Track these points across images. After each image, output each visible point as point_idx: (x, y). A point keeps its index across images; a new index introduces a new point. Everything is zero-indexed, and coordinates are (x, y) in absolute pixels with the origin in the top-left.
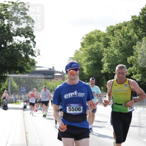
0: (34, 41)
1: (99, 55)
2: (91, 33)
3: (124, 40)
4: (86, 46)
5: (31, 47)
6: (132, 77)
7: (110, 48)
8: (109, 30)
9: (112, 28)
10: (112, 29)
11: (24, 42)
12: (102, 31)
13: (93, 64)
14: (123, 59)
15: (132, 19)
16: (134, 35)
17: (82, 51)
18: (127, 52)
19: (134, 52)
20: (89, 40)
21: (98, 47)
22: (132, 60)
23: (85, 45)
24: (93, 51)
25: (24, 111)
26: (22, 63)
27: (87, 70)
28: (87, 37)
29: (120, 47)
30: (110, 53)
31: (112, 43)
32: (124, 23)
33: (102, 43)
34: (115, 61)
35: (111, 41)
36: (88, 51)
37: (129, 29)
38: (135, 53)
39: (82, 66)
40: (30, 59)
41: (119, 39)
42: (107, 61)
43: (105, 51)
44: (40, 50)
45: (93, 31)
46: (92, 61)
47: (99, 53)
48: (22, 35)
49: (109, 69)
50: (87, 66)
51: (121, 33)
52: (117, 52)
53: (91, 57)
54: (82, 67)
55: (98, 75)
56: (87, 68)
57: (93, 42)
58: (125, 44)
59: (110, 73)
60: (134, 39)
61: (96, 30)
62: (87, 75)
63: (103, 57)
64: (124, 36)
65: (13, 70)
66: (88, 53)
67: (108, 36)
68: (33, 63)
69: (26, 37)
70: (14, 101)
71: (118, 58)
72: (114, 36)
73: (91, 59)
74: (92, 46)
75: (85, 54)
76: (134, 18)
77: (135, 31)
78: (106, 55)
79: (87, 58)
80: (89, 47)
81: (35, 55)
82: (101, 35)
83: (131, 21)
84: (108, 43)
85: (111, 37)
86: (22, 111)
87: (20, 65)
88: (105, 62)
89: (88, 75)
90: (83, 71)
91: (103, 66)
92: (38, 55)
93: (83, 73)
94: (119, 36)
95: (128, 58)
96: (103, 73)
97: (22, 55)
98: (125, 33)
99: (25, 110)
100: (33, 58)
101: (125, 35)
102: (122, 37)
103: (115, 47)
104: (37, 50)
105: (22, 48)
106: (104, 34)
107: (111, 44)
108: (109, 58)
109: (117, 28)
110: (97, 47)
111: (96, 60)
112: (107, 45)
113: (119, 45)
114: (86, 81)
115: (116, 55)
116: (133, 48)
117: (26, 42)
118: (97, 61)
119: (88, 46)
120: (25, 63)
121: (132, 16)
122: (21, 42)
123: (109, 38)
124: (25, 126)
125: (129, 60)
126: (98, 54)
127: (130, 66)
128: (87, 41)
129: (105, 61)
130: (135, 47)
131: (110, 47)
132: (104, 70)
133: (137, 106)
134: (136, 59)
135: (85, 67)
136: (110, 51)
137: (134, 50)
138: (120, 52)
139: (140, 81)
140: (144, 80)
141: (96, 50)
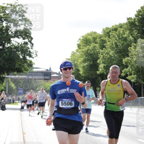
0: (31, 43)
1: (95, 56)
2: (87, 35)
3: (119, 42)
4: (83, 47)
5: (29, 48)
6: (127, 78)
7: (106, 50)
8: (105, 32)
9: (108, 29)
10: (108, 31)
11: (22, 44)
12: (98, 33)
13: (89, 65)
14: (119, 60)
15: (127, 21)
16: (129, 36)
17: (79, 52)
18: (123, 53)
19: (129, 53)
20: (85, 42)
21: (95, 49)
22: (127, 61)
23: (81, 47)
24: (89, 52)
25: (21, 111)
26: (20, 65)
27: (84, 71)
28: (83, 39)
29: (116, 49)
30: (105, 54)
32: (120, 25)
33: (98, 44)
34: (111, 62)
35: (106, 43)
36: (85, 53)
37: (125, 31)
38: (131, 54)
39: (79, 67)
40: (27, 60)
41: (114, 41)
42: (103, 63)
43: (101, 52)
44: (37, 52)
45: (90, 32)
46: (88, 62)
47: (95, 54)
48: (20, 37)
49: (105, 70)
50: (83, 67)
51: (117, 34)
52: (113, 54)
53: (87, 58)
54: (78, 68)
55: (94, 76)
56: (83, 69)
57: (89, 44)
58: (121, 45)
59: (105, 74)
60: (129, 40)
61: (92, 32)
62: (83, 76)
63: (99, 58)
64: (119, 37)
65: (11, 71)
66: (84, 54)
67: (104, 38)
68: (31, 65)
69: (24, 39)
70: (12, 101)
71: (114, 60)
72: (109, 38)
74: (88, 47)
75: (82, 55)
76: (129, 20)
77: (130, 32)
78: (102, 56)
79: (83, 60)
80: (86, 49)
81: (33, 56)
82: (97, 36)
83: (127, 22)
84: (104, 44)
85: (106, 39)
86: (19, 111)
87: (18, 66)
88: (101, 63)
89: (84, 76)
90: (79, 72)
91: (99, 67)
92: (35, 57)
93: (80, 74)
94: (115, 37)
95: (124, 59)
96: (99, 74)
97: (20, 57)
98: (120, 35)
99: (23, 111)
100: (31, 59)
101: (121, 37)
102: (118, 39)
103: (111, 48)
104: (34, 51)
105: (19, 49)
106: (100, 35)
107: (107, 45)
108: (104, 60)
109: (113, 30)
110: (93, 48)
111: (92, 61)
112: (103, 47)
113: (115, 47)
115: (112, 57)
116: (128, 49)
117: (23, 44)
118: (94, 63)
119: (84, 47)
120: (23, 65)
121: (127, 18)
122: (19, 43)
123: (105, 39)
124: (22, 126)
125: (124, 61)
127: (125, 68)
128: (84, 43)
129: (101, 62)
130: (130, 49)
131: (106, 48)
132: (100, 71)
133: (132, 107)
134: (132, 60)
135: (81, 68)
136: (105, 52)
137: (129, 51)
138: (116, 53)
139: (135, 82)
140: (139, 81)
141: (92, 51)
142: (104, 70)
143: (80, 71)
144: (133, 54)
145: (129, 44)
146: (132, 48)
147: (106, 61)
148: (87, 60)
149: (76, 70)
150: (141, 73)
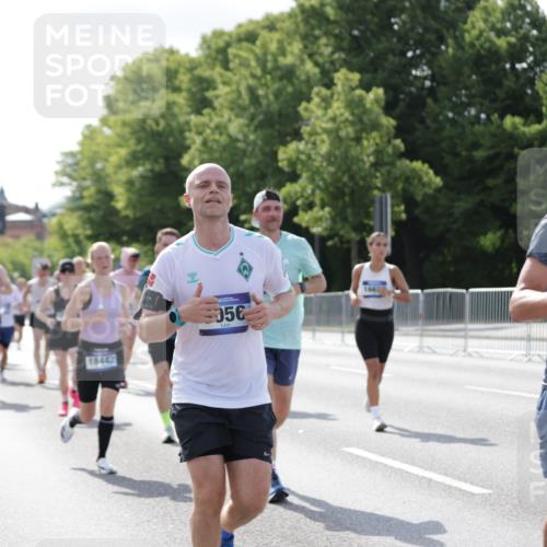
1: (171, 140)
3: (266, 85)
6: (296, 220)
7: (213, 113)
8: (209, 47)
9: (220, 38)
10: (221, 43)
12: (182, 53)
13: (149, 174)
16: (303, 62)
17: (110, 127)
18: (277, 127)
19: (303, 127)
21: (170, 112)
22: (294, 156)
24: (151, 126)
27: (129, 199)
29: (252, 110)
30: (213, 133)
31: (221, 94)
32: (266, 19)
33: (184, 94)
35: (215, 88)
36: (133, 127)
37: (285, 43)
38: (308, 129)
39: (111, 183)
41: (246, 79)
43: (195, 125)
46: (147, 163)
47: (171, 133)
50: (127, 183)
51: (256, 55)
52: (241, 131)
53: (144, 149)
54: (109, 188)
55: (169, 215)
56: (128, 190)
58: (271, 97)
60: (303, 77)
62: (127, 217)
63: (189, 148)
64: (266, 67)
66: (130, 133)
67: (205, 71)
71: (244, 152)
72: (227, 68)
73: (145, 155)
75: (122, 137)
77: (306, 47)
78: (198, 140)
79: (128, 154)
82: (180, 65)
84: (206, 94)
85: (216, 73)
89: (132, 216)
90: (113, 203)
93: (114, 208)
94: (248, 66)
95: (282, 148)
98: (269, 58)
101: (270, 65)
102: (258, 72)
103: (232, 109)
106: (192, 61)
107: (217, 97)
108: (208, 153)
109: (240, 40)
111: (161, 161)
112: (201, 104)
113: (247, 102)
114: (125, 238)
115: (237, 140)
116: (297, 113)
118: (167, 165)
123: (210, 75)
125: (284, 156)
126: (168, 138)
127: (288, 180)
129: (196, 162)
130: (306, 109)
133: (317, 328)
134: (312, 152)
135: (120, 186)
136: (212, 125)
137: (302, 120)
138: (252, 128)
139: (325, 233)
140: (342, 232)
141: (162, 123)
143: (116, 198)
144: (319, 130)
145: (301, 92)
146: (312, 106)
148: (141, 155)
149: (100, 196)
150: (347, 199)
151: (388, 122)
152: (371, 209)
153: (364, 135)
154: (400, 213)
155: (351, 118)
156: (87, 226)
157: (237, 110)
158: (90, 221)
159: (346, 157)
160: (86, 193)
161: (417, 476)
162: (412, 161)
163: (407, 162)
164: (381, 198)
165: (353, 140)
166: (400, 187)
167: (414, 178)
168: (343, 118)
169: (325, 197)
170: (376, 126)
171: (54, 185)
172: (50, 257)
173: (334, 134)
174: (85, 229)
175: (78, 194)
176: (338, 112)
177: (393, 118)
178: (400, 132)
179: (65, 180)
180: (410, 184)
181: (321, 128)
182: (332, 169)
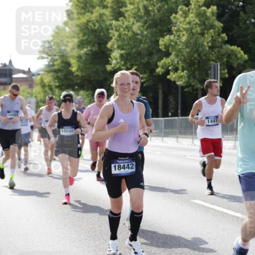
1: (102, 34)
3: (153, 4)
4: (78, 17)
6: (168, 77)
7: (124, 20)
13: (90, 53)
18: (159, 27)
19: (173, 27)
20: (83, 5)
21: (101, 19)
22: (168, 43)
24: (91, 27)
27: (79, 66)
29: (145, 18)
30: (124, 30)
31: (129, 9)
33: (109, 9)
34: (135, 46)
35: (126, 6)
36: (81, 27)
38: (175, 28)
39: (69, 57)
41: (143, 2)
42: (119, 47)
43: (115, 26)
46: (89, 46)
47: (102, 30)
49: (123, 63)
50: (77, 57)
52: (139, 29)
53: (87, 39)
54: (68, 60)
55: (101, 75)
56: (78, 61)
57: (91, 9)
58: (156, 11)
62: (77, 76)
63: (111, 38)
66: (79, 30)
71: (141, 41)
73: (88, 42)
74: (88, 16)
78: (116, 34)
79: (78, 42)
80: (84, 20)
84: (121, 10)
88: (115, 49)
89: (80, 75)
90: (70, 68)
91: (110, 57)
93: (71, 71)
95: (161, 39)
96: (111, 71)
103: (134, 18)
107: (127, 11)
108: (122, 41)
110: (98, 18)
111: (96, 45)
112: (118, 15)
113: (143, 14)
114: (76, 87)
115: (138, 34)
116: (170, 19)
118: (99, 48)
119: (81, 17)
125: (162, 43)
126: (100, 33)
127: (164, 56)
128: (79, 7)
129: (115, 46)
130: (175, 18)
131: (125, 17)
132: (113, 65)
133: (179, 136)
134: (178, 41)
135: (74, 59)
136: (124, 26)
137: (173, 24)
138: (145, 28)
139: (184, 85)
140: (193, 84)
141: (97, 25)
142: (120, 63)
143: (72, 66)
144: (181, 29)
145: (172, 8)
146: (178, 16)
147: (124, 43)
148: (85, 42)
149: (63, 65)
150: (196, 66)
151: (219, 25)
152: (209, 72)
153: (206, 32)
154: (225, 74)
155: (199, 22)
156: (56, 81)
157: (137, 18)
158: (58, 78)
159: (196, 44)
160: (56, 63)
161: (231, 215)
162: (231, 45)
163: (229, 46)
164: (215, 65)
165: (200, 34)
166: (225, 60)
167: (232, 55)
168: (194, 22)
169: (184, 65)
170: (212, 26)
171: (38, 58)
172: (36, 97)
173: (190, 31)
174: (55, 82)
175: (51, 63)
176: (192, 19)
177: (221, 22)
178: (225, 30)
179: (45, 55)
180: (231, 58)
181: (183, 28)
182: (188, 50)
